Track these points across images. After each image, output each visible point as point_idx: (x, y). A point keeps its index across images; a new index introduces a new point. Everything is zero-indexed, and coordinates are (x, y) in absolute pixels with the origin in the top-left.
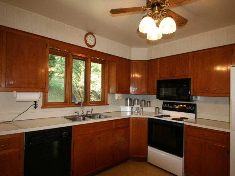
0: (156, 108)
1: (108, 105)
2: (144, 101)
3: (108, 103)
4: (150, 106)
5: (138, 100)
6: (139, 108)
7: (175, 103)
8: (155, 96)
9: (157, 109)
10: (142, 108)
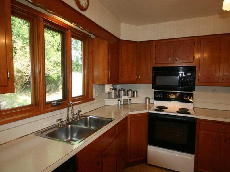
0: (146, 98)
1: (94, 99)
2: (131, 91)
3: (93, 98)
4: (137, 97)
5: (124, 90)
6: (127, 99)
7: (169, 92)
8: (151, 85)
9: (148, 100)
10: (130, 100)
